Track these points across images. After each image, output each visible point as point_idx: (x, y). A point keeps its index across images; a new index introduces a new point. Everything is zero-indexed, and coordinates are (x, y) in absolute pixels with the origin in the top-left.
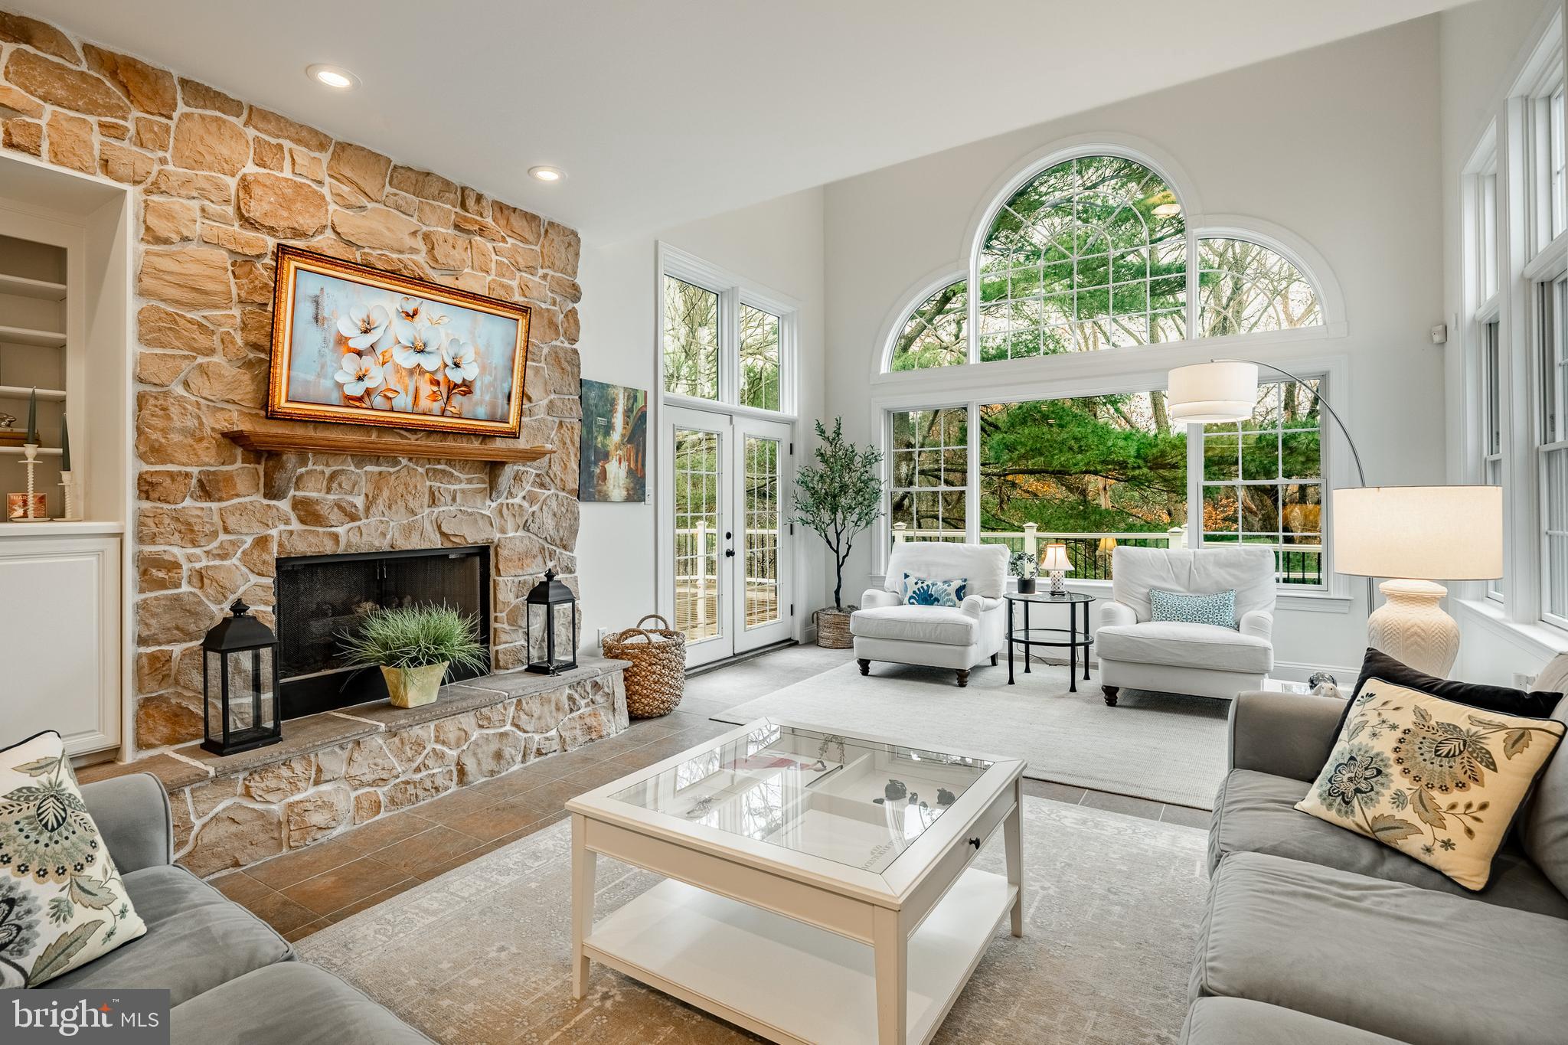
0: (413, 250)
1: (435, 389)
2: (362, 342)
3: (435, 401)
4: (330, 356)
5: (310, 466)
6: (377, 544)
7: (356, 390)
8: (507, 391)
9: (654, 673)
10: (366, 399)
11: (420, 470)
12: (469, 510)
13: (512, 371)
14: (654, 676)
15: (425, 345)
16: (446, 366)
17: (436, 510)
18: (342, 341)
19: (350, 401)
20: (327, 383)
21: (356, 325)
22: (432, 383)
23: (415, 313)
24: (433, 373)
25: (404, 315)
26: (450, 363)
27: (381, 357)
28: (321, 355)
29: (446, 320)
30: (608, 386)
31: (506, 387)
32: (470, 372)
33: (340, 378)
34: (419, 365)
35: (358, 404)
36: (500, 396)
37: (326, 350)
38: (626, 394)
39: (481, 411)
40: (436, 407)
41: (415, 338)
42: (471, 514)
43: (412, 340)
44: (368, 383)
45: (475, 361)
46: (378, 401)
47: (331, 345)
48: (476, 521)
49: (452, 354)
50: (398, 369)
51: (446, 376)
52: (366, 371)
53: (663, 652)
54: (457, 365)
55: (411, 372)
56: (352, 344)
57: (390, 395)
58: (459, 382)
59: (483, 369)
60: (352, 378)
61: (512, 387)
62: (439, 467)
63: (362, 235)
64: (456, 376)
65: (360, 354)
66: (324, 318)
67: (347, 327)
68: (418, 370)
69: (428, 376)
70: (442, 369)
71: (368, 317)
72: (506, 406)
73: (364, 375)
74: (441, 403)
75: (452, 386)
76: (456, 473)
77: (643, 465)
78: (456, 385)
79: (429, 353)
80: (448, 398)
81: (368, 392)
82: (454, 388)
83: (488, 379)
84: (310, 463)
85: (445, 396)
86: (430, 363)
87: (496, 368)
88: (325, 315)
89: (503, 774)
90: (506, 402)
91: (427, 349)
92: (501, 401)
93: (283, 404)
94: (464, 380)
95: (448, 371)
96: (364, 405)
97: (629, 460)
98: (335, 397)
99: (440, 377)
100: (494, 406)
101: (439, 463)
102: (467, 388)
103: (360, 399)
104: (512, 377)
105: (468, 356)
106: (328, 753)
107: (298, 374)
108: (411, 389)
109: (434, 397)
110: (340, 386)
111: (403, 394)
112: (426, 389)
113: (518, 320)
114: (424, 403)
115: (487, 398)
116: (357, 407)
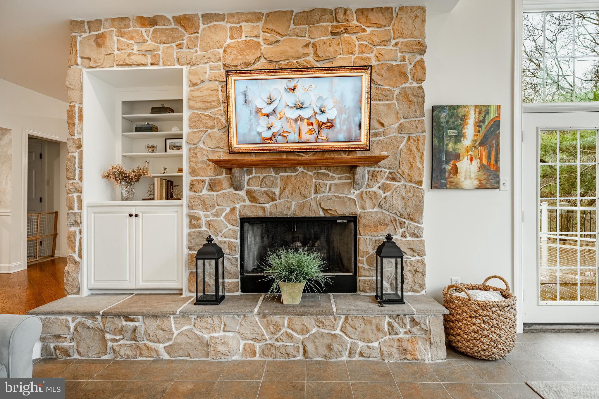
0: (306, 55)
1: (311, 127)
2: (268, 110)
3: (311, 134)
4: (253, 119)
5: (254, 174)
6: (285, 213)
7: (267, 134)
8: (358, 122)
9: (474, 324)
10: (273, 138)
11: (310, 173)
12: (340, 195)
13: (361, 109)
14: (474, 327)
15: (302, 104)
16: (316, 113)
17: (319, 196)
18: (258, 111)
19: (266, 140)
20: (254, 133)
21: (264, 101)
22: (308, 124)
23: (295, 88)
24: (308, 119)
25: (288, 90)
26: (318, 111)
27: (279, 115)
28: (250, 120)
29: (313, 87)
30: (458, 107)
31: (357, 120)
32: (331, 114)
33: (260, 130)
34: (300, 116)
35: (269, 142)
36: (353, 126)
37: (252, 117)
38: (477, 110)
39: (341, 137)
40: (312, 138)
41: (296, 102)
42: (341, 198)
43: (294, 102)
44: (274, 130)
45: (334, 107)
46: (279, 138)
47: (254, 113)
48: (344, 201)
49: (319, 106)
50: (288, 120)
51: (316, 119)
52: (272, 124)
53: (483, 310)
54: (323, 112)
55: (296, 121)
56: (264, 111)
57: (286, 134)
58: (325, 121)
59: (341, 111)
60: (265, 129)
61: (361, 119)
62: (321, 171)
63: (277, 55)
64: (322, 118)
65: (268, 116)
66: (249, 101)
67: (260, 103)
68: (300, 119)
69: (305, 121)
70: (314, 116)
71: (270, 95)
72: (358, 131)
73: (271, 126)
74: (315, 135)
75: (321, 124)
76: (331, 174)
77: (497, 161)
78: (323, 123)
79: (305, 108)
80: (319, 132)
81: (274, 135)
82: (322, 126)
83: (344, 116)
84: (254, 173)
85: (317, 131)
86: (306, 113)
87: (349, 109)
88: (250, 99)
89: (333, 360)
90: (358, 128)
91: (304, 106)
92: (355, 128)
93: (236, 146)
94: (328, 120)
95: (317, 116)
96: (272, 142)
97: (481, 159)
98: (258, 140)
99: (313, 120)
100: (349, 131)
101: (321, 169)
102: (330, 124)
103: (270, 139)
104: (361, 112)
105: (329, 104)
106: (230, 317)
107: (241, 131)
108: (297, 130)
109: (310, 132)
110: (260, 134)
111: (292, 134)
112: (305, 128)
113: (362, 76)
114: (305, 136)
115: (345, 128)
116: (269, 143)
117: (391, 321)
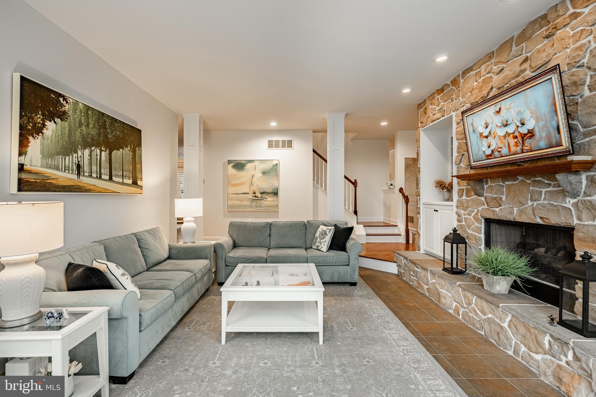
1: (516, 140)
2: (486, 133)
3: (517, 146)
4: (479, 142)
5: (490, 184)
7: (489, 152)
8: (556, 126)
10: (493, 154)
11: (528, 181)
12: (555, 204)
13: (556, 111)
15: (507, 122)
16: (518, 127)
17: (535, 203)
18: (481, 134)
19: (489, 157)
20: (481, 152)
21: (483, 126)
22: (514, 138)
23: (500, 109)
24: (513, 133)
25: (496, 113)
26: (519, 124)
27: (493, 135)
28: (477, 143)
29: (512, 105)
31: (554, 124)
32: (530, 124)
33: (484, 150)
34: (507, 132)
35: (491, 157)
36: (552, 131)
37: (478, 140)
39: (542, 144)
40: (519, 149)
41: (503, 121)
42: (555, 206)
43: (501, 122)
44: (492, 148)
45: (531, 117)
46: (496, 154)
47: (479, 138)
48: (558, 210)
49: (519, 120)
50: (500, 137)
51: (519, 132)
52: (490, 143)
54: (523, 124)
55: (505, 137)
56: (484, 135)
57: (500, 150)
58: (526, 132)
59: (537, 120)
60: (487, 148)
61: (558, 122)
62: (537, 179)
64: (524, 130)
65: (486, 137)
66: (475, 129)
67: (481, 129)
68: (507, 134)
69: (511, 135)
70: (516, 129)
71: (486, 121)
72: (558, 136)
73: (490, 145)
74: (520, 147)
75: (523, 136)
76: (546, 182)
78: (525, 134)
79: (509, 124)
80: (523, 143)
81: (493, 151)
82: (524, 137)
83: (541, 124)
84: (489, 182)
85: (521, 142)
86: (511, 129)
87: (544, 115)
88: (475, 128)
90: (556, 132)
91: (508, 123)
92: (554, 132)
93: (473, 164)
94: (528, 130)
95: (519, 129)
96: (493, 157)
98: (484, 157)
99: (517, 134)
100: (549, 137)
101: (536, 177)
102: (531, 134)
103: (491, 155)
104: (557, 115)
105: (527, 116)
106: (449, 283)
107: (474, 153)
108: (506, 144)
109: (516, 145)
110: (484, 152)
111: (504, 148)
112: (512, 142)
113: (551, 78)
114: (513, 149)
115: (544, 134)
116: (491, 159)
117: (551, 340)
